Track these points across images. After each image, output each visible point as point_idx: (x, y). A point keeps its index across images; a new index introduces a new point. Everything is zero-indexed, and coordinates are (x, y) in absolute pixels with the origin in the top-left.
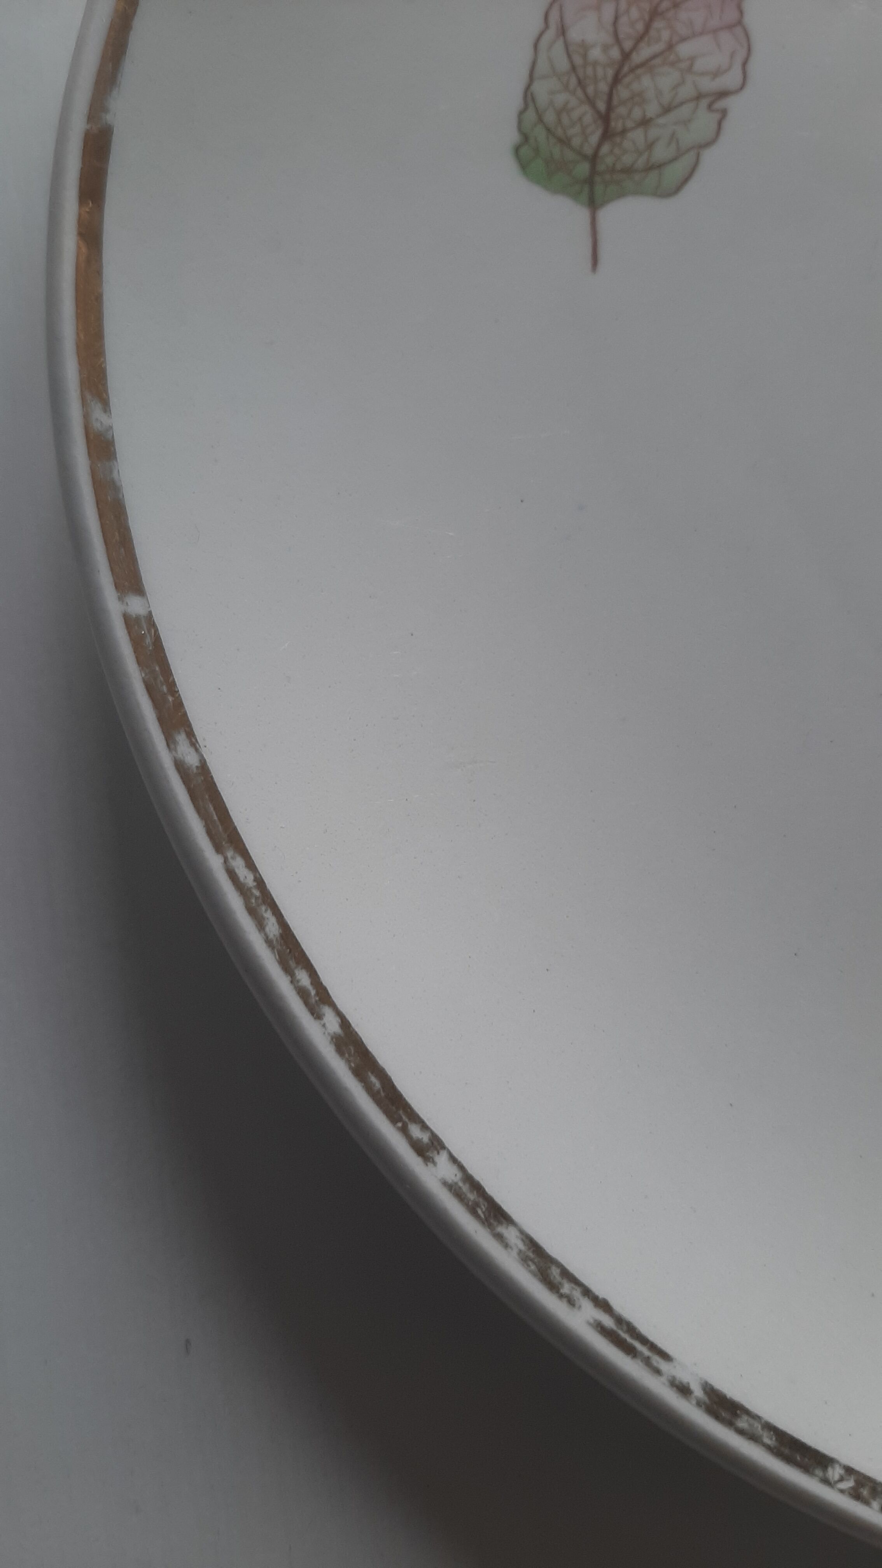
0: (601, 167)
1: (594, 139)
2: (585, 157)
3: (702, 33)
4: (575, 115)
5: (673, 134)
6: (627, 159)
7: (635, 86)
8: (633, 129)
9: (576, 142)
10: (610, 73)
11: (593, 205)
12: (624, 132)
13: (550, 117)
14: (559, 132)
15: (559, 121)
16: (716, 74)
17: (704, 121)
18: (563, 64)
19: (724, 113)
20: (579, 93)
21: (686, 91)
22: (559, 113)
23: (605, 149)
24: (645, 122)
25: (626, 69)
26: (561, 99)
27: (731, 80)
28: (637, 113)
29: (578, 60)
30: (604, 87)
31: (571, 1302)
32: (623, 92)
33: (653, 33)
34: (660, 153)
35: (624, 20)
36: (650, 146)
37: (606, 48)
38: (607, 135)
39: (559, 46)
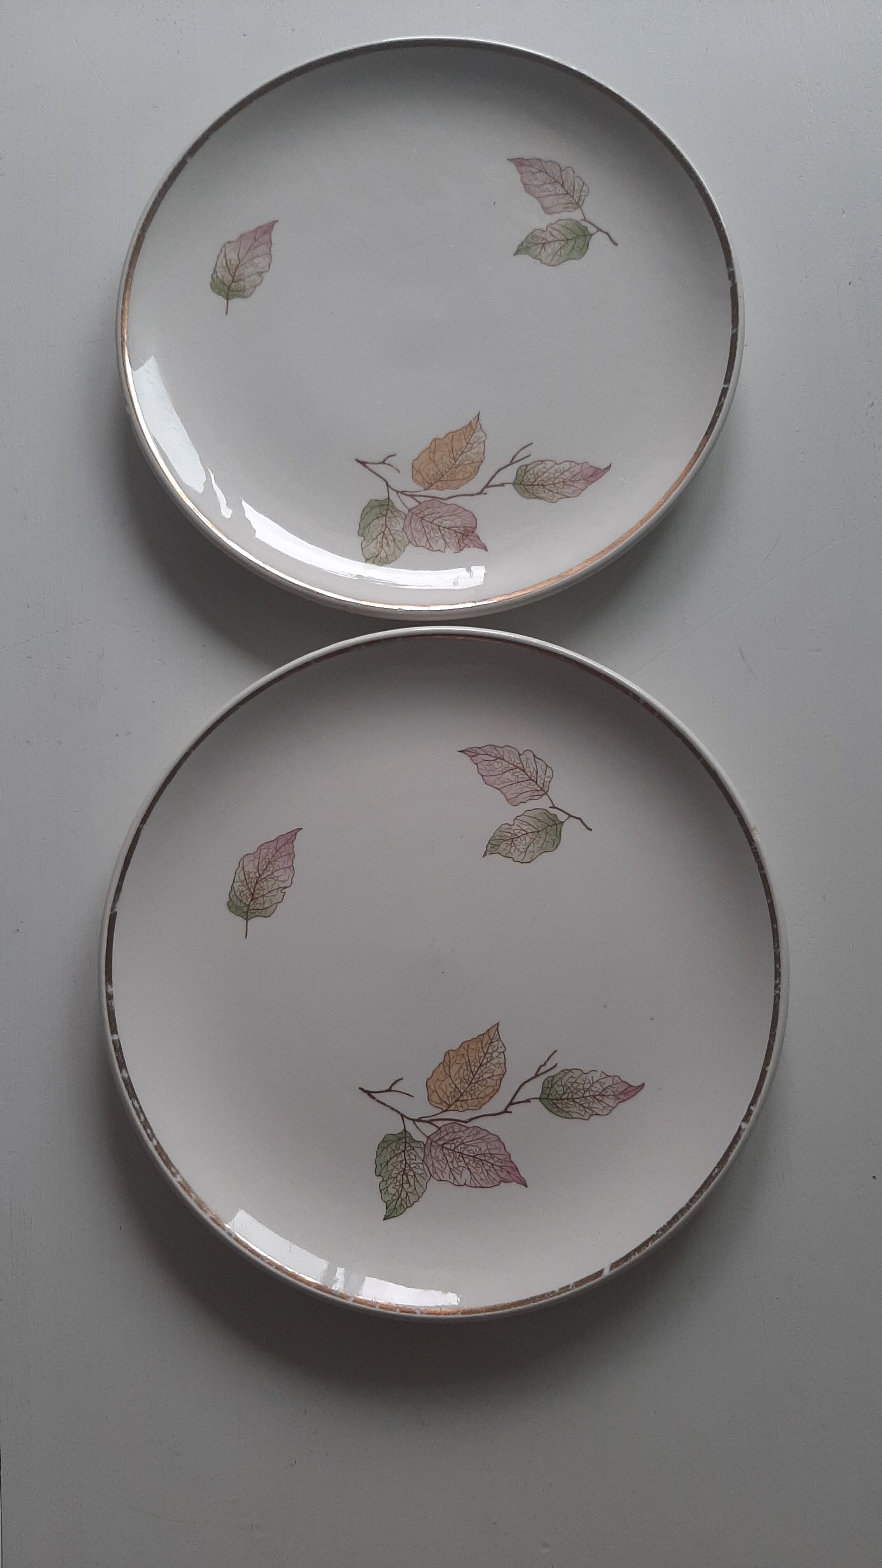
0: (250, 908)
1: (249, 900)
2: (246, 905)
3: (281, 869)
4: (245, 893)
5: (270, 900)
6: (258, 906)
7: (262, 885)
8: (260, 897)
9: (244, 901)
10: (255, 881)
11: (247, 920)
12: (257, 898)
13: (238, 894)
14: (240, 898)
15: (240, 895)
16: (284, 881)
17: (280, 895)
18: (243, 878)
19: (285, 893)
20: (247, 886)
21: (276, 887)
22: (240, 892)
23: (252, 903)
24: (263, 896)
25: (260, 879)
26: (241, 888)
27: (287, 884)
28: (262, 893)
29: (247, 876)
30: (253, 885)
31: (206, 1212)
32: (258, 886)
33: (268, 868)
34: (266, 905)
35: (261, 864)
36: (264, 903)
37: (255, 873)
38: (252, 900)
39: (242, 872)
